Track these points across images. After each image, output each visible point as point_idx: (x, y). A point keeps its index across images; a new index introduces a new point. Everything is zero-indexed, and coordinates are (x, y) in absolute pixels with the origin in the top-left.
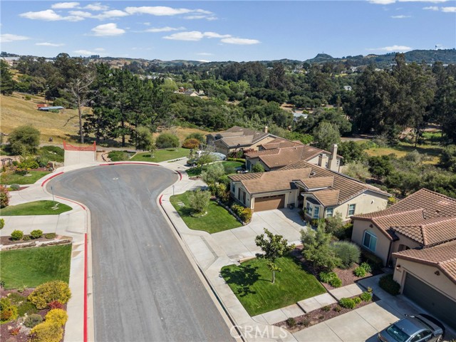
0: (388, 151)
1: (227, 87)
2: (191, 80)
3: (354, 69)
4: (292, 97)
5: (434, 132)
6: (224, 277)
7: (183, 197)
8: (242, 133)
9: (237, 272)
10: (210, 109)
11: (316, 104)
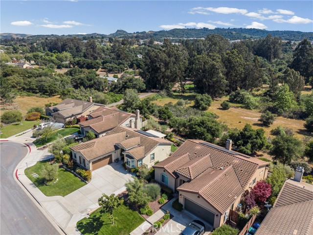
0: (168, 100)
1: (54, 58)
2: (21, 52)
3: (142, 42)
4: (105, 65)
5: (190, 84)
6: (80, 230)
7: (36, 169)
8: (73, 104)
9: (88, 223)
10: (44, 80)
11: (121, 69)
